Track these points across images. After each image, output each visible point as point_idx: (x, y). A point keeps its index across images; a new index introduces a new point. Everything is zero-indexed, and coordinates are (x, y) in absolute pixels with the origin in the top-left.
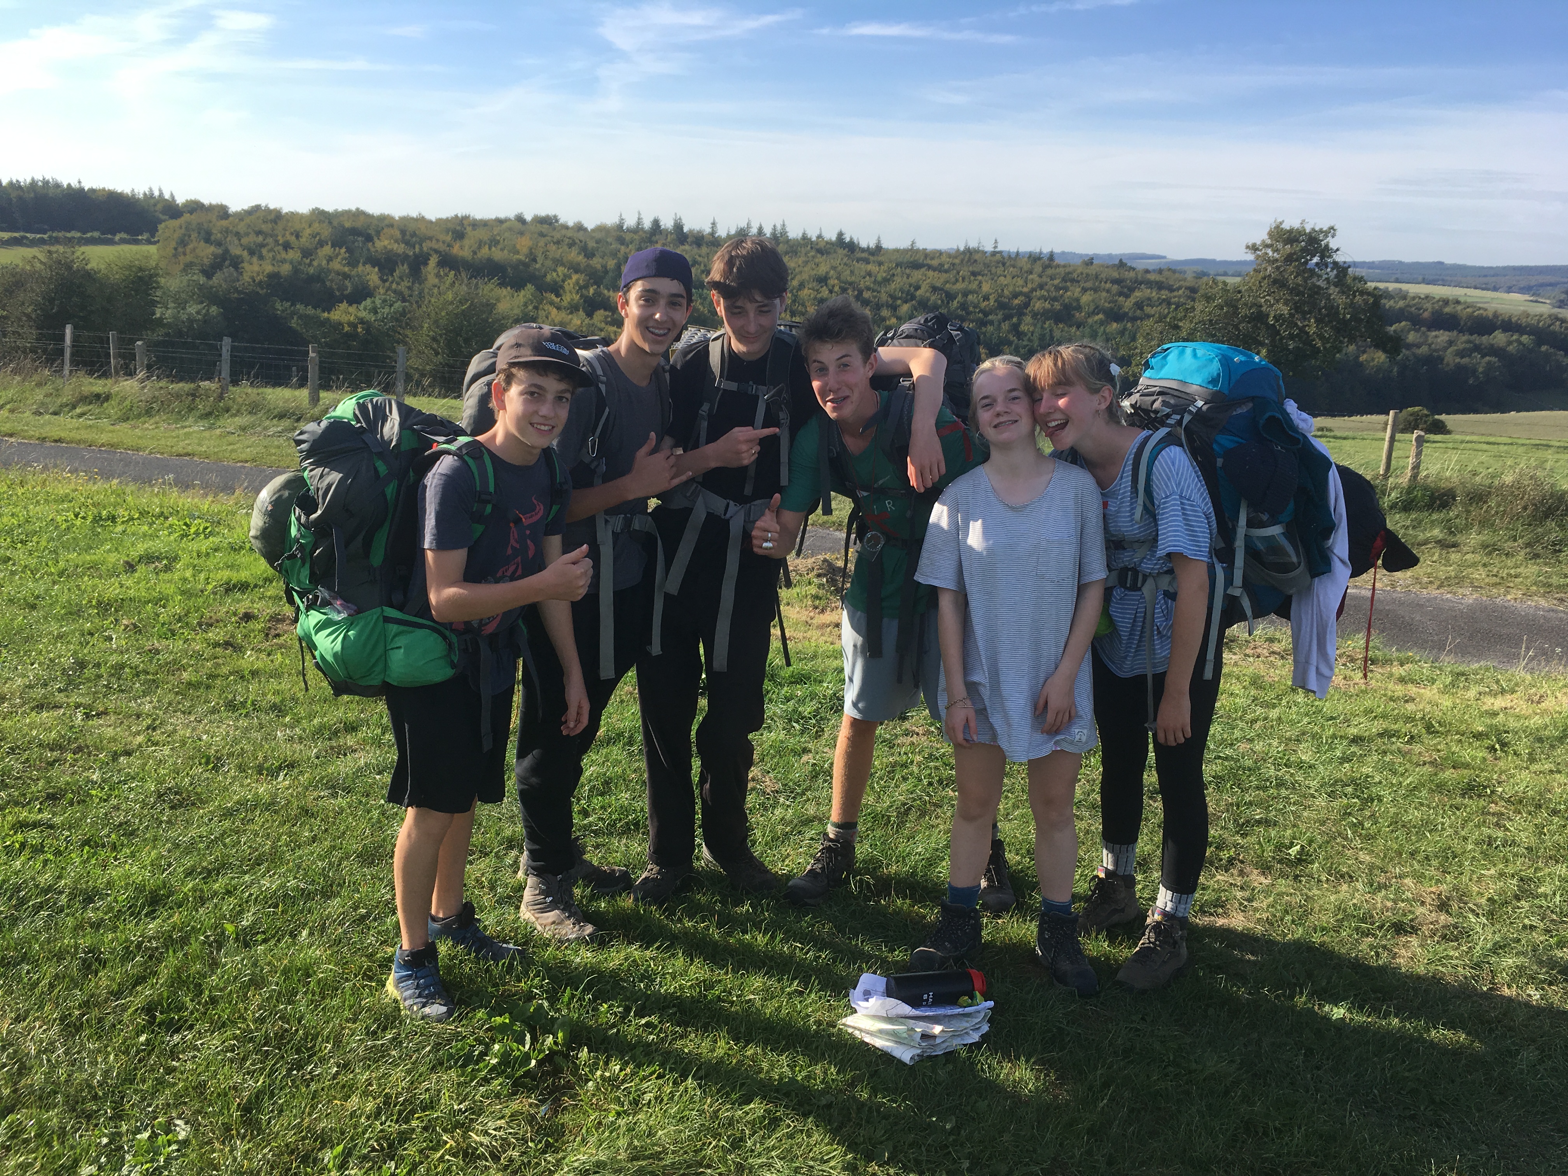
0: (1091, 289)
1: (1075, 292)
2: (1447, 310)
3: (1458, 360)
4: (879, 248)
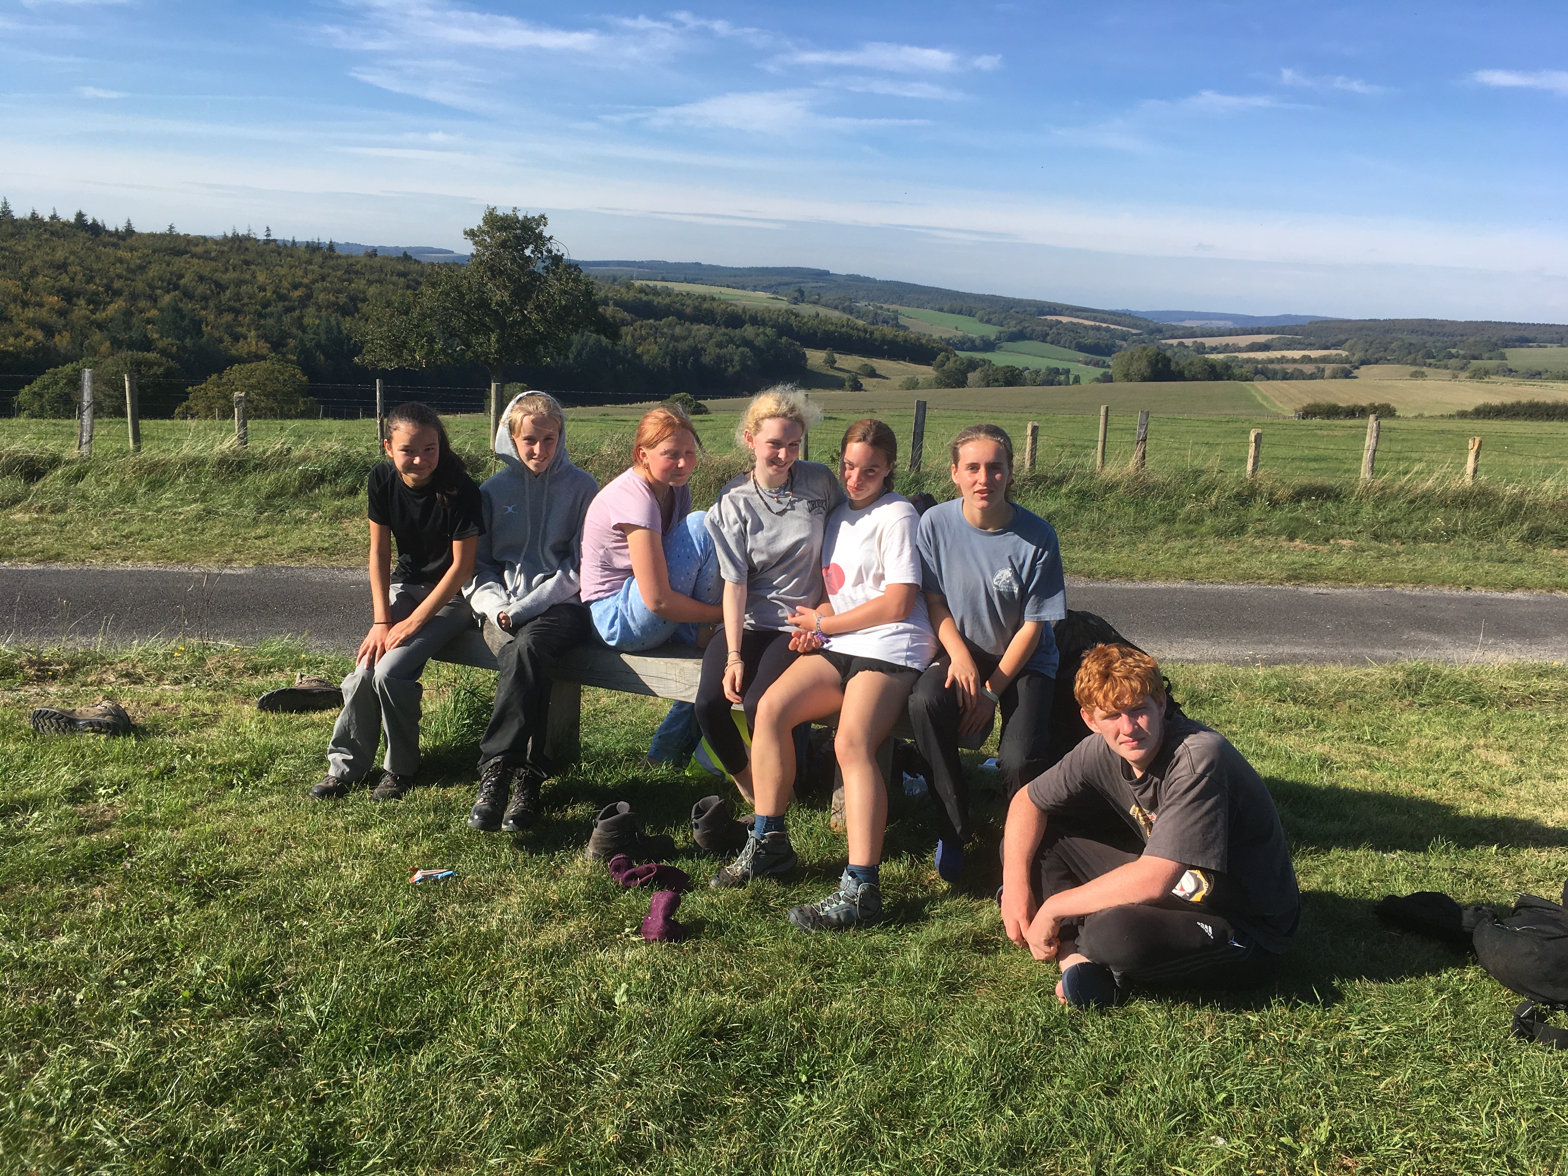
0: (377, 281)
1: (360, 284)
2: (706, 305)
3: (718, 350)
4: (130, 232)
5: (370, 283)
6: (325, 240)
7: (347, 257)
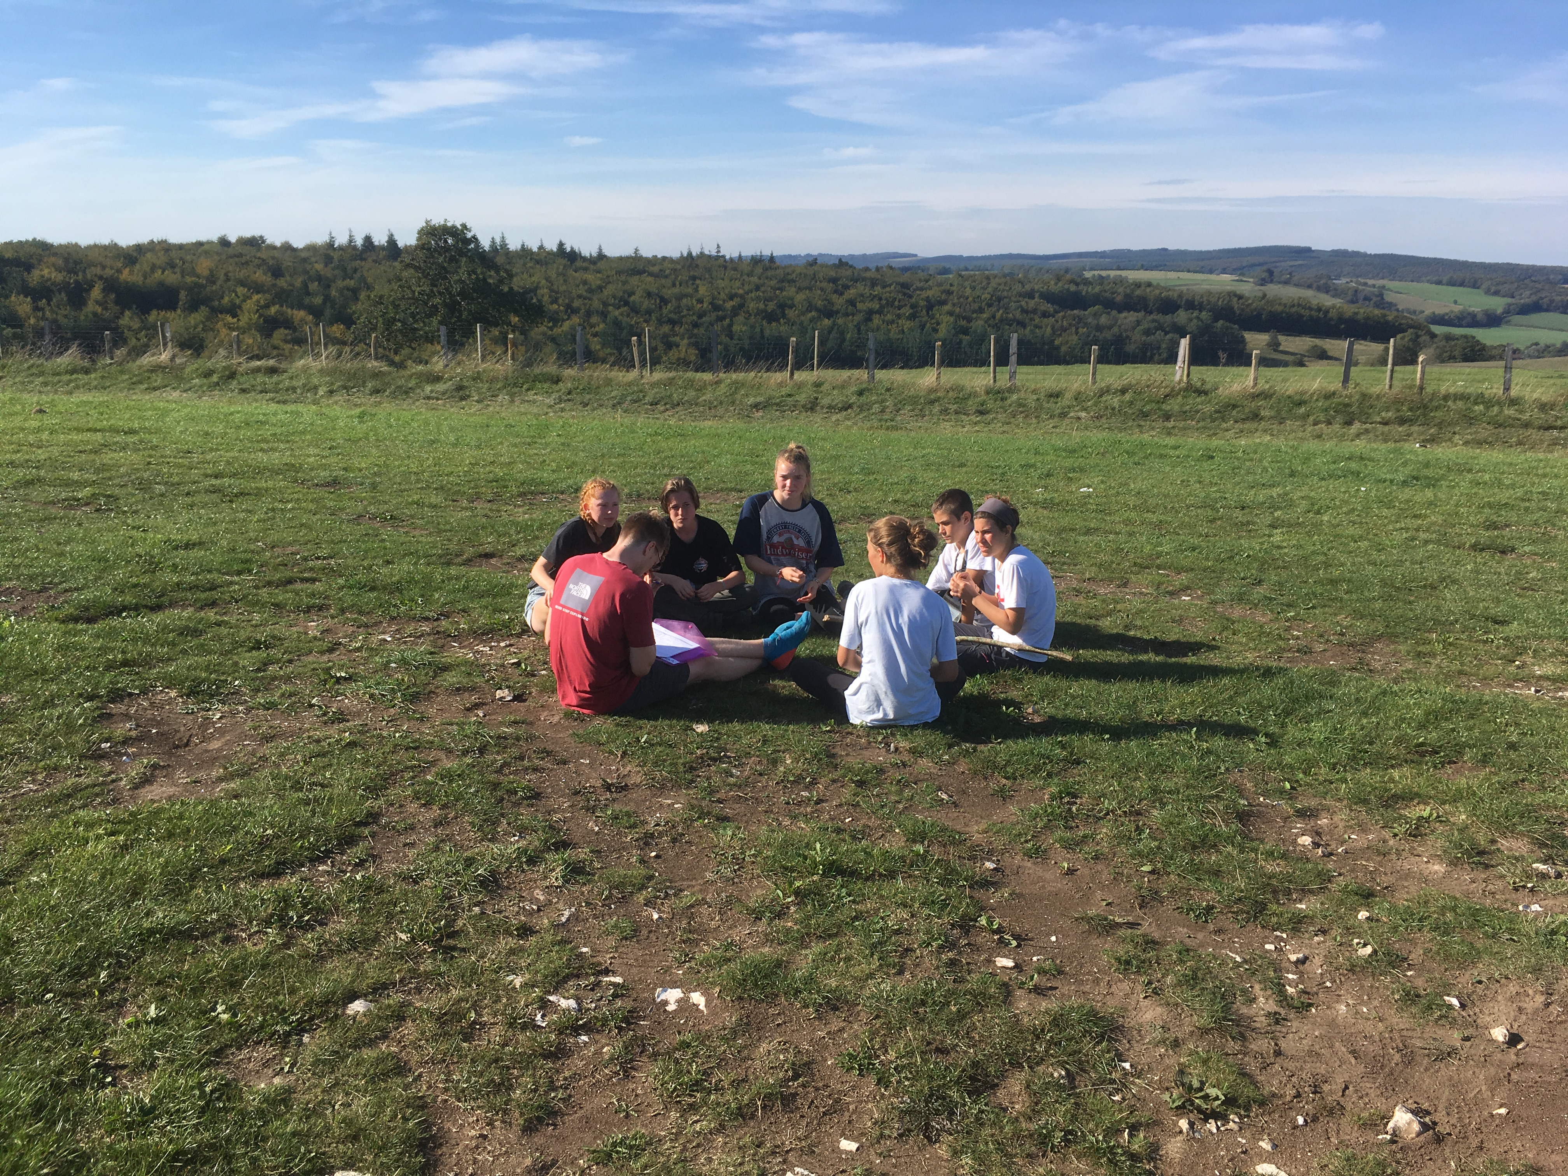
4: (601, 256)
5: (800, 289)
6: (767, 253)
7: (785, 267)
